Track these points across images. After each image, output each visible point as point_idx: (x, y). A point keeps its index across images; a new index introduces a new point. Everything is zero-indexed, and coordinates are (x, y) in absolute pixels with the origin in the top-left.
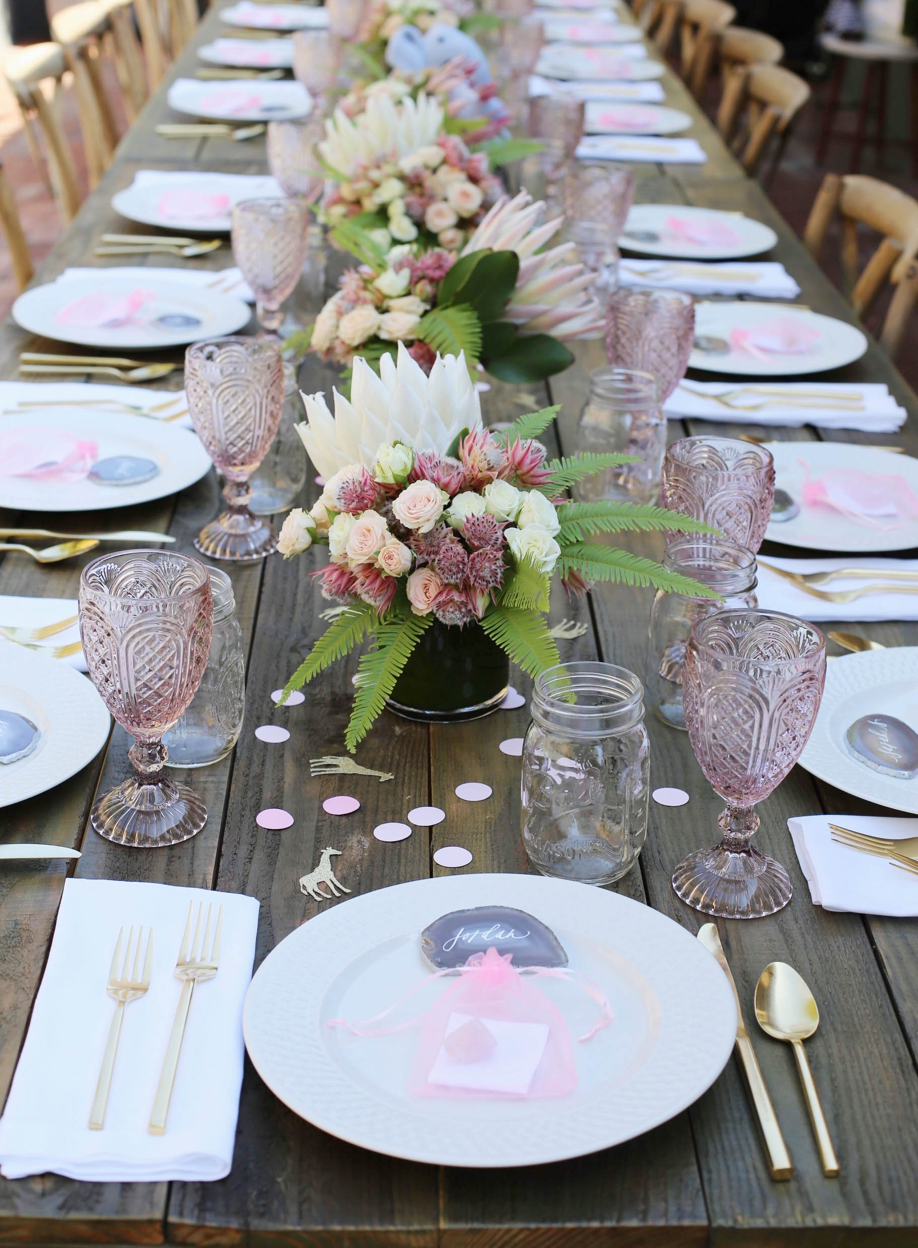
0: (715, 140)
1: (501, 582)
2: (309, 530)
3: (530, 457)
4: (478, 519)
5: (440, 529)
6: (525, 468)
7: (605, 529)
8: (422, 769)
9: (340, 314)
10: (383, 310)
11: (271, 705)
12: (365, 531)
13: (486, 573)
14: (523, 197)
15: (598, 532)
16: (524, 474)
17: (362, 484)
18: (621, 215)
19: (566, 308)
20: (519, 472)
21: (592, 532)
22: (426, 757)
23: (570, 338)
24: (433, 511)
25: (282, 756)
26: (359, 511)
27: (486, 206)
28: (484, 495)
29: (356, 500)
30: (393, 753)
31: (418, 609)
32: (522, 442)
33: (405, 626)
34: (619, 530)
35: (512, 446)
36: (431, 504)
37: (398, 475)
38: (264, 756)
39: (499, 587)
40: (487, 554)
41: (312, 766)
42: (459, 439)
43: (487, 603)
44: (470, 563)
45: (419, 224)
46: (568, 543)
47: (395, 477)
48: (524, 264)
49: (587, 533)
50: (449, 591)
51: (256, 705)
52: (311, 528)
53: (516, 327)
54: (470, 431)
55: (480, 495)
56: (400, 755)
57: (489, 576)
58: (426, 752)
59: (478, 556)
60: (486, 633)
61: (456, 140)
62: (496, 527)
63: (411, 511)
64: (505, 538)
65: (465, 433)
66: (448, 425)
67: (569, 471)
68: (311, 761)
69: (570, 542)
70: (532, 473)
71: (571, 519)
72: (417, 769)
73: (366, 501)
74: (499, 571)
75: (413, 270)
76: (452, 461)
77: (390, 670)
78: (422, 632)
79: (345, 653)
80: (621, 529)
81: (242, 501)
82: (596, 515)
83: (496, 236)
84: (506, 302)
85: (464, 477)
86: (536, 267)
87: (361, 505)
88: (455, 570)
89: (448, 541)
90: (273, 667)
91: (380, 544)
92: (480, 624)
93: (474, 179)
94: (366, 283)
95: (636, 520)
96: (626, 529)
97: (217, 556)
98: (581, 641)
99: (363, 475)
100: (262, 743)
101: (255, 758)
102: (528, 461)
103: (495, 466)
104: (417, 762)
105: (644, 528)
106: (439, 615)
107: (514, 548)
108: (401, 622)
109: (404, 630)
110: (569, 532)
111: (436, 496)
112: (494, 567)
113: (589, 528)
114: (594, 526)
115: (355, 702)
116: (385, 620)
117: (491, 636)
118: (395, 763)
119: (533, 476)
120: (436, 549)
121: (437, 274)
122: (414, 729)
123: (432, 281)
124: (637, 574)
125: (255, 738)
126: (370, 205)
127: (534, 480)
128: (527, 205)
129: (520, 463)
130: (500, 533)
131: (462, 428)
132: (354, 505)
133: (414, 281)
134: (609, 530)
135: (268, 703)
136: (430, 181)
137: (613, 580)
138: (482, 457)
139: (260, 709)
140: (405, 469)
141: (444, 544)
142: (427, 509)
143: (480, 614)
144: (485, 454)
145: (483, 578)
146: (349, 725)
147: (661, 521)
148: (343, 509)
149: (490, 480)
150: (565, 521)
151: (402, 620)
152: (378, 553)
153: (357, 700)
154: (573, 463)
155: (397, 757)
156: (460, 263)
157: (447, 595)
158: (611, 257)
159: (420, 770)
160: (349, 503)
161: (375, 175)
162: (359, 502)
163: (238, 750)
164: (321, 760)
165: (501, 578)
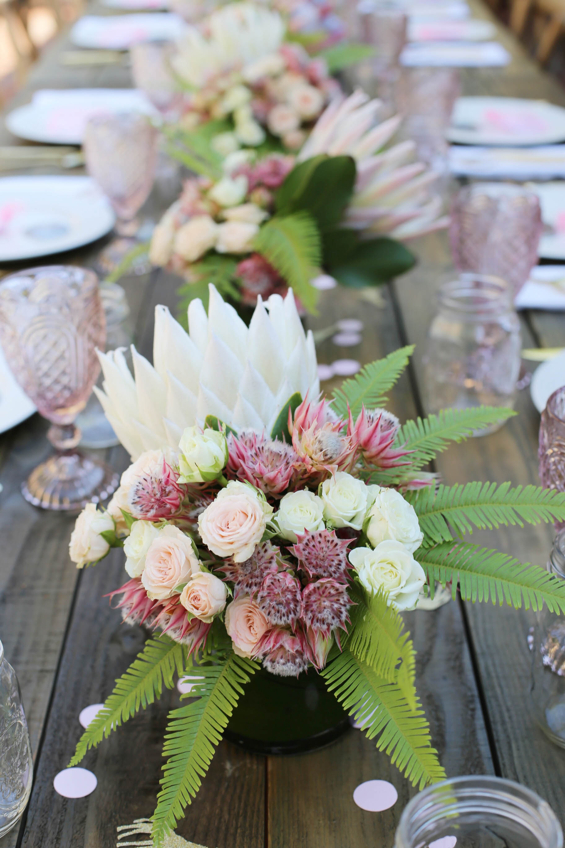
0: (511, 43)
1: (346, 622)
2: (104, 535)
3: (379, 435)
4: (313, 537)
5: (262, 553)
6: (374, 450)
7: (480, 524)
8: (257, 838)
9: (177, 226)
10: (219, 220)
11: (78, 731)
12: (163, 555)
13: (327, 614)
14: (358, 97)
15: (470, 529)
16: (372, 457)
17: (163, 483)
18: (449, 109)
19: (405, 209)
20: (366, 454)
21: (463, 530)
22: (263, 816)
23: (411, 239)
24: (250, 533)
25: (83, 821)
26: (160, 519)
27: (325, 107)
28: (321, 495)
29: (156, 506)
30: (221, 810)
31: (240, 650)
32: (367, 413)
33: (226, 667)
34: (497, 526)
35: (355, 420)
36: (248, 523)
37: (207, 473)
38: (61, 822)
39: (345, 629)
40: (326, 588)
41: (120, 837)
42: (289, 407)
43: (329, 646)
44: (305, 600)
45: (265, 127)
46: (431, 543)
47: (203, 475)
48: (362, 166)
49: (456, 530)
50: (278, 634)
51: (61, 734)
52: (107, 532)
53: (356, 233)
54: (303, 398)
55: (316, 494)
56: (229, 814)
57: (330, 617)
58: (262, 807)
59: (314, 590)
60: (330, 689)
61: (296, 50)
62: (338, 547)
63: (223, 534)
64: (349, 564)
65: (296, 401)
66: (275, 390)
67: (428, 438)
68: (119, 829)
69: (435, 542)
70: (383, 455)
71: (434, 509)
72: (251, 839)
73: (168, 506)
74: (343, 609)
75: (250, 177)
76: (279, 447)
77: (206, 733)
78: (247, 679)
79: (151, 700)
80: (499, 524)
81: (69, 444)
82: (466, 504)
83: (332, 139)
84: (345, 206)
85: (295, 470)
86: (374, 171)
87: (163, 511)
88: (284, 611)
89: (274, 565)
90: (88, 669)
91: (184, 574)
92: (322, 674)
93: (314, 82)
94: (204, 193)
95: (517, 508)
96: (506, 524)
97: (45, 504)
98: (445, 612)
99: (165, 471)
100: (60, 800)
101: (49, 827)
102: (376, 440)
103: (334, 456)
104: (251, 826)
105: (529, 521)
106: (267, 664)
107: (363, 578)
108: (221, 662)
109: (225, 673)
110: (434, 530)
111: (254, 509)
112: (336, 606)
113: (459, 523)
114: (465, 522)
115: (163, 777)
116: (201, 658)
117: (336, 694)
118: (224, 828)
119: (385, 458)
120: (258, 580)
121: (273, 181)
122: (249, 765)
123: (270, 188)
124: (524, 588)
125: (53, 792)
126: (220, 112)
127: (386, 462)
128: (362, 105)
129: (367, 443)
130: (342, 556)
131: (293, 393)
132: (152, 512)
133: (252, 188)
134: (484, 526)
135: (76, 728)
136: (274, 89)
137: (494, 601)
138: (317, 446)
139: (64, 739)
140: (216, 465)
141: (268, 574)
142: (243, 530)
143: (321, 662)
144: (320, 442)
145: (323, 621)
146: (156, 811)
147: (549, 508)
148: (139, 517)
149: (328, 475)
150: (427, 512)
151: (222, 658)
152: (181, 587)
153: (166, 774)
154: (432, 424)
155: (226, 817)
156: (298, 169)
157: (276, 642)
158: (442, 147)
159: (253, 842)
160: (147, 509)
161: (222, 84)
162: (160, 507)
163: (30, 813)
164: (130, 827)
165: (347, 617)
